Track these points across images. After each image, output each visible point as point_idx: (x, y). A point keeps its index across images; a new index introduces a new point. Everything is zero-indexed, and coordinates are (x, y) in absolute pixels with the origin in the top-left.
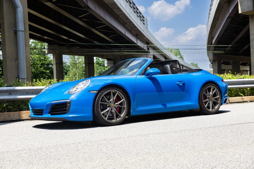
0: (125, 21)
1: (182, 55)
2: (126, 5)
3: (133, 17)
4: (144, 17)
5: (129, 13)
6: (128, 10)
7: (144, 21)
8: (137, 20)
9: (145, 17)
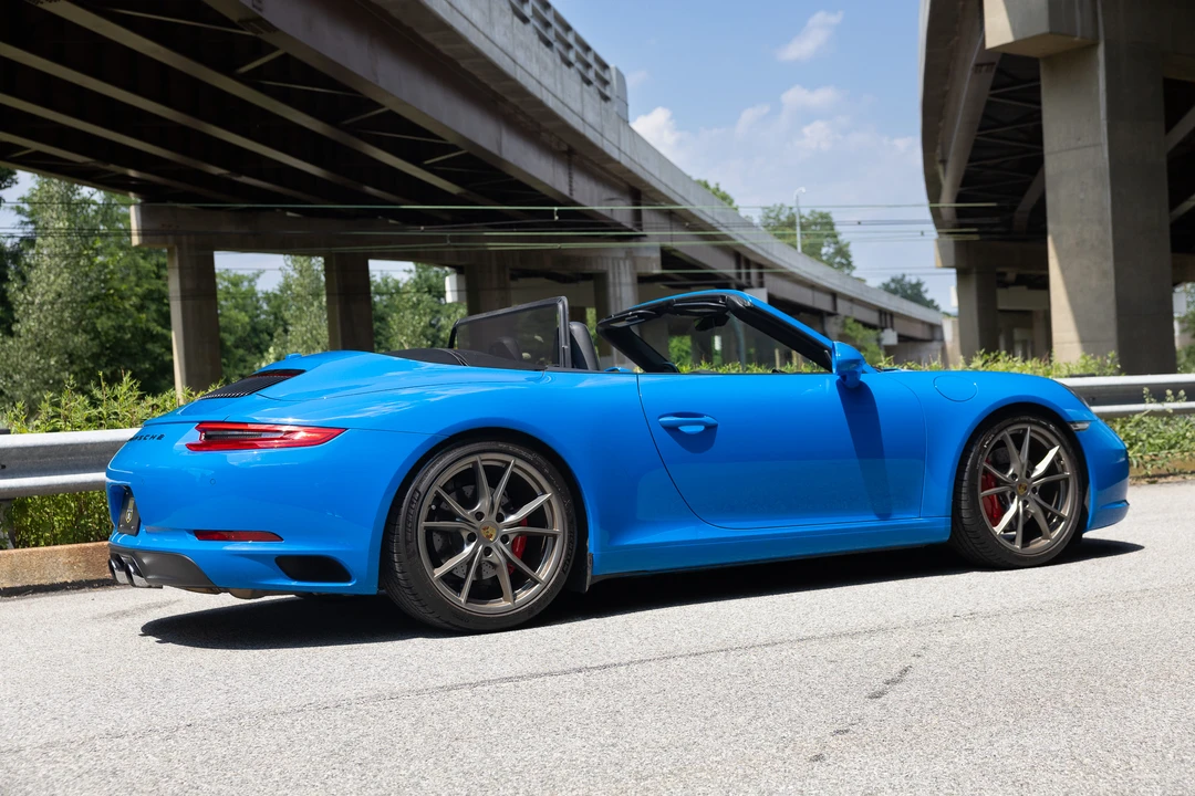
0: (493, 87)
1: (845, 242)
2: (490, 10)
3: (535, 69)
4: (605, 66)
5: (510, 49)
6: (505, 34)
7: (605, 83)
8: (562, 84)
9: (612, 65)
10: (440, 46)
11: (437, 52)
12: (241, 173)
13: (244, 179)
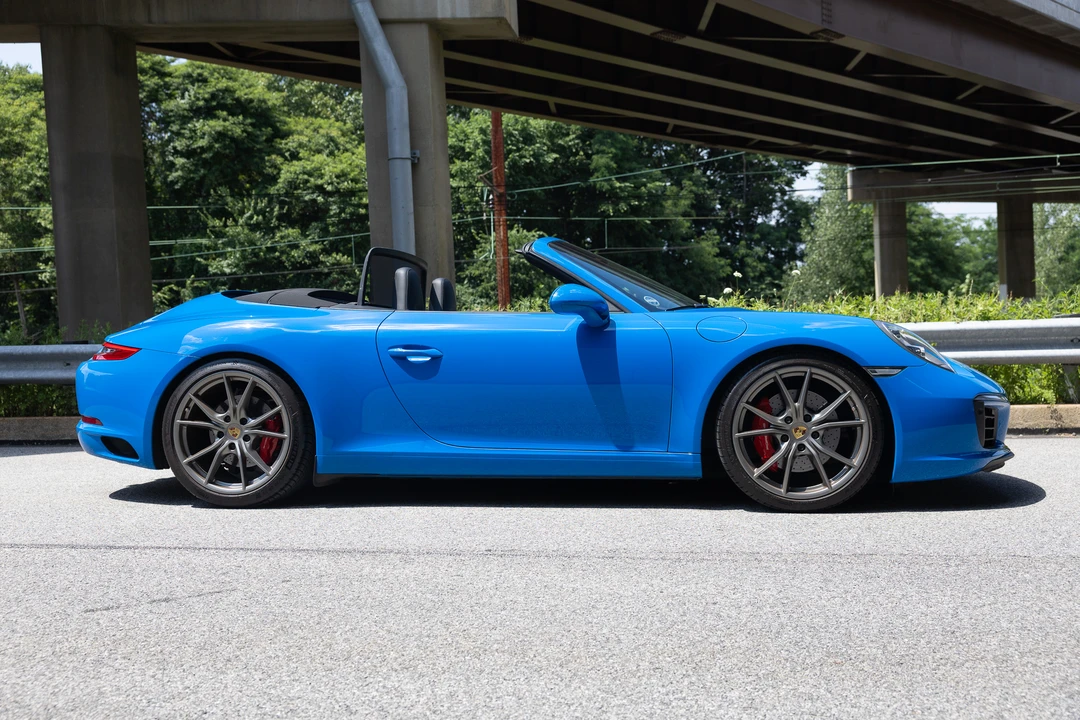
10: (1033, 28)
11: (1033, 33)
12: (911, 143)
13: (913, 148)
